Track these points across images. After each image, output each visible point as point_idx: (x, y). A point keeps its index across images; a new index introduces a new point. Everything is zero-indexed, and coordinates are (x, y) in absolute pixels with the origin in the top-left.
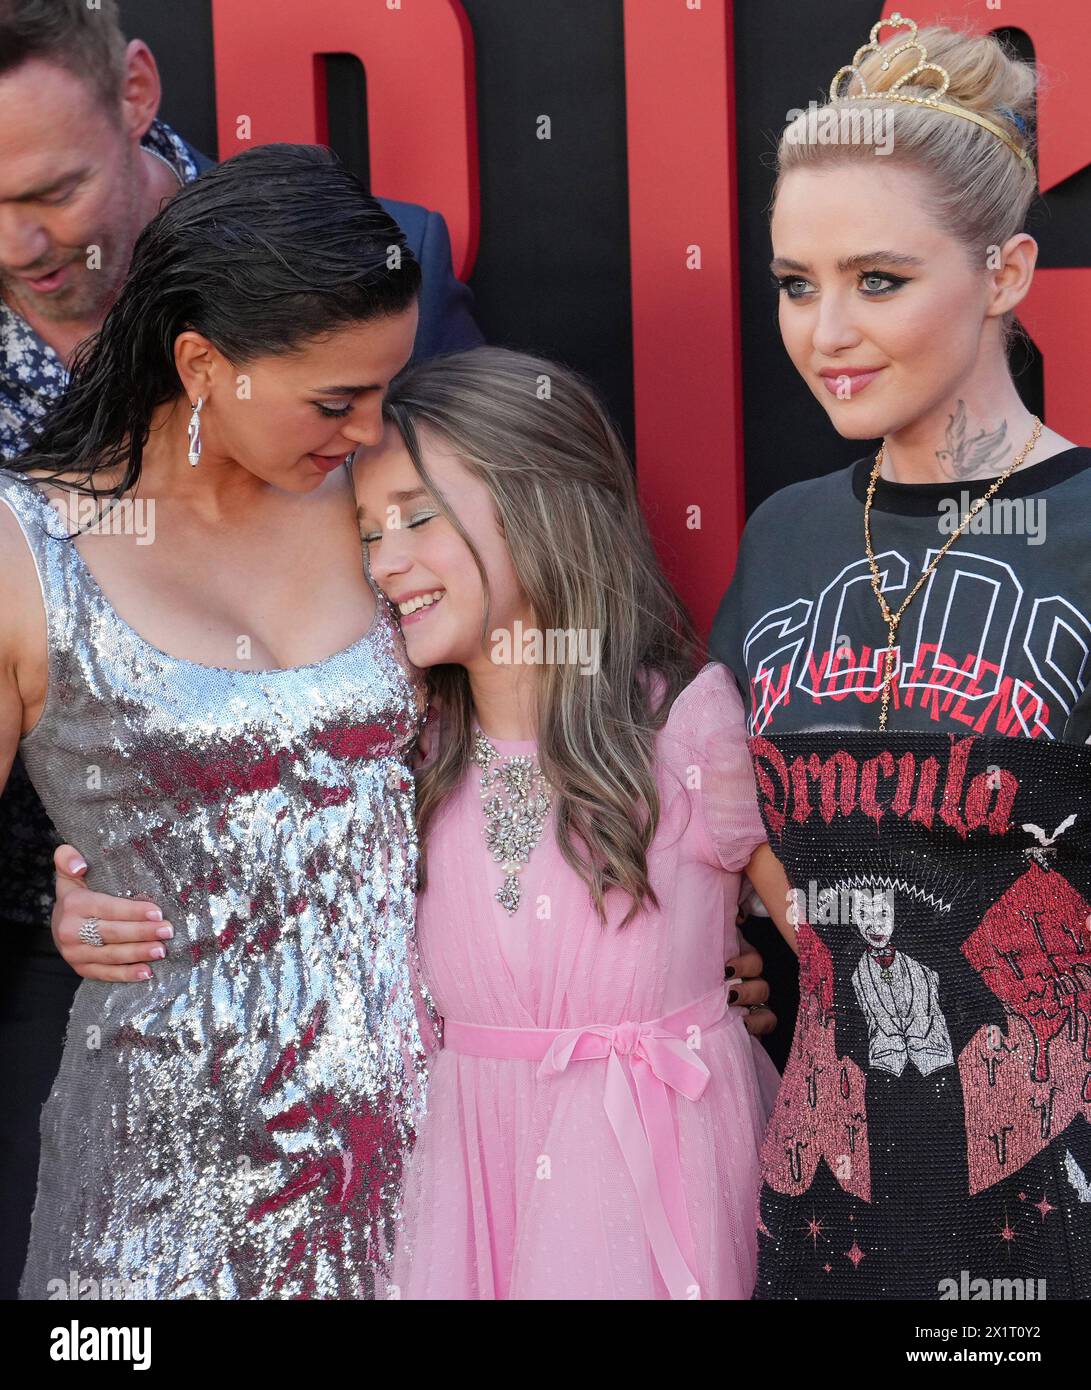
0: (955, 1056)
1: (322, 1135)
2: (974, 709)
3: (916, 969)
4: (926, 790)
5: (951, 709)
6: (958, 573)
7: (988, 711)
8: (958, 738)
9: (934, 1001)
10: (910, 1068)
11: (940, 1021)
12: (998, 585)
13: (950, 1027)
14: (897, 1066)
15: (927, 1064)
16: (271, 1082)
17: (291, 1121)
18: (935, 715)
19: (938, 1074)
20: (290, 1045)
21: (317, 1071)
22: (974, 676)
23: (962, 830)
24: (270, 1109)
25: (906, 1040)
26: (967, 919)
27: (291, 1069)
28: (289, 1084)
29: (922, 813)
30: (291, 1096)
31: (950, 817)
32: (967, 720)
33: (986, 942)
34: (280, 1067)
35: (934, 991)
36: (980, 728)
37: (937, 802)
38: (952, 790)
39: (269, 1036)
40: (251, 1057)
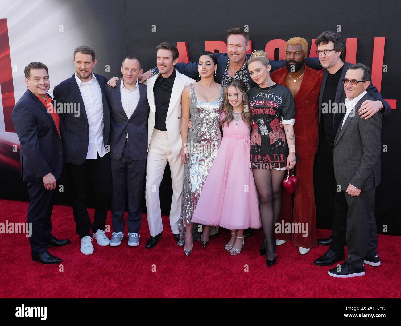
0: (269, 133)
2: (272, 105)
3: (266, 126)
4: (268, 111)
6: (269, 94)
8: (271, 108)
10: (265, 135)
11: (267, 131)
12: (273, 95)
14: (263, 135)
16: (201, 137)
17: (202, 140)
21: (205, 137)
25: (264, 132)
26: (270, 122)
29: (268, 113)
30: (203, 138)
31: (270, 114)
33: (271, 124)
35: (267, 128)
36: (273, 107)
37: (269, 112)
38: (270, 111)
39: (201, 133)
40: (199, 135)
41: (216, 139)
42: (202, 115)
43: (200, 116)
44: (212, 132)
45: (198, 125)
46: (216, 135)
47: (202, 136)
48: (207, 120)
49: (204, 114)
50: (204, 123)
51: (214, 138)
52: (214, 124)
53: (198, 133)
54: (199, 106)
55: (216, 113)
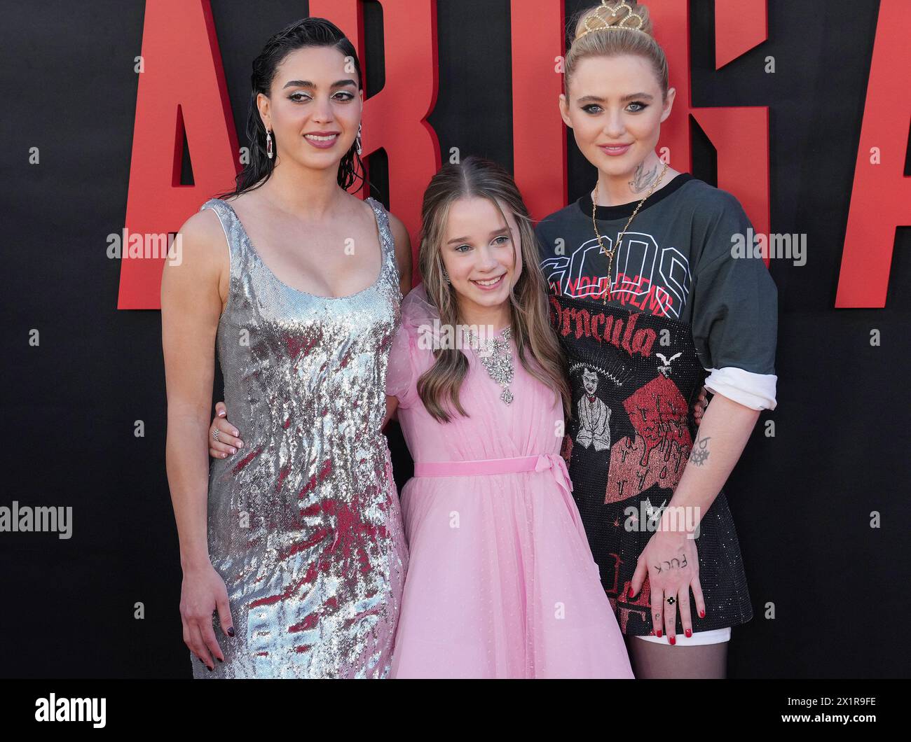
0: (611, 446)
1: (325, 519)
2: (639, 299)
3: (603, 406)
4: (616, 333)
5: (630, 300)
6: (631, 241)
7: (645, 300)
8: (633, 313)
9: (607, 421)
10: (592, 446)
11: (608, 431)
12: (647, 244)
13: (612, 433)
14: (587, 445)
15: (599, 446)
16: (303, 494)
17: (312, 511)
18: (623, 303)
19: (602, 451)
20: (314, 475)
21: (327, 490)
22: (639, 285)
23: (630, 352)
24: (302, 505)
25: (593, 434)
26: (629, 390)
27: (314, 486)
28: (312, 495)
29: (615, 341)
30: (313, 499)
31: (626, 346)
32: (637, 304)
33: (634, 403)
34: (308, 486)
35: (608, 417)
36: (642, 308)
37: (621, 338)
38: (627, 334)
39: (304, 472)
40: (295, 481)
41: (381, 499)
42: (309, 366)
43: (301, 373)
44: (363, 461)
45: (286, 425)
46: (378, 474)
47: (311, 485)
48: (336, 392)
49: (323, 358)
50: (323, 413)
51: (372, 490)
52: (372, 416)
53: (284, 472)
54: (295, 320)
55: (377, 354)
